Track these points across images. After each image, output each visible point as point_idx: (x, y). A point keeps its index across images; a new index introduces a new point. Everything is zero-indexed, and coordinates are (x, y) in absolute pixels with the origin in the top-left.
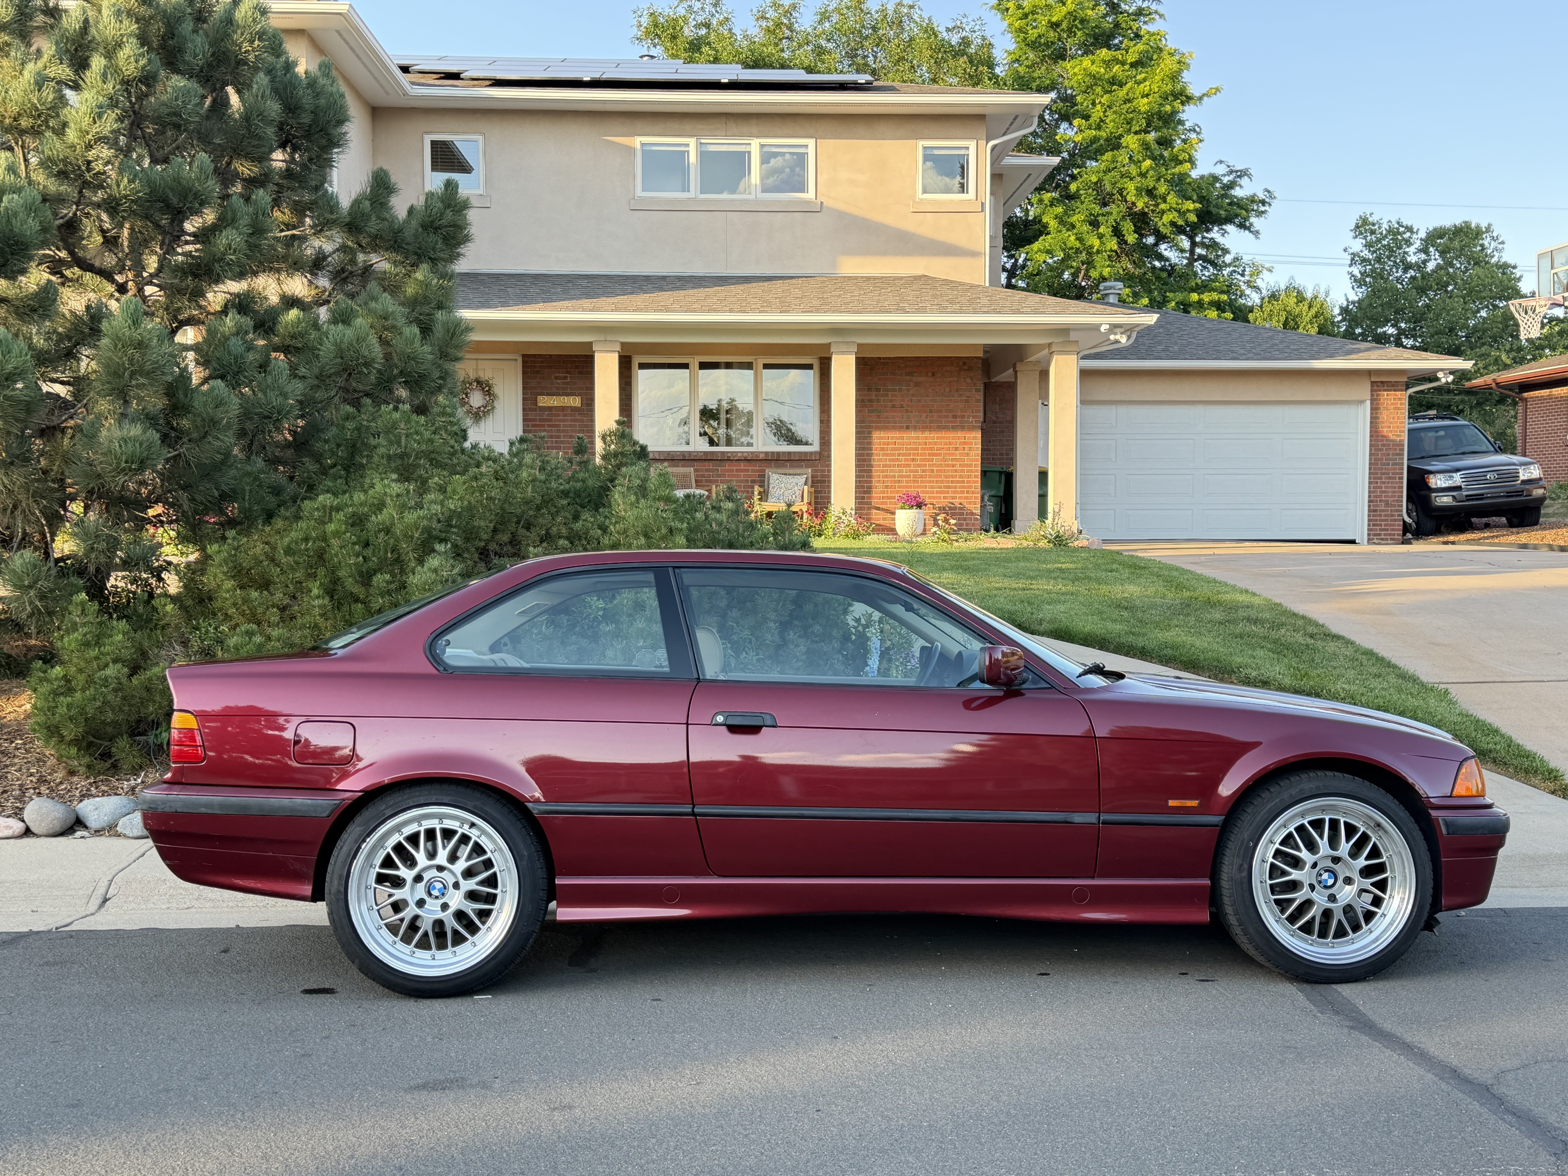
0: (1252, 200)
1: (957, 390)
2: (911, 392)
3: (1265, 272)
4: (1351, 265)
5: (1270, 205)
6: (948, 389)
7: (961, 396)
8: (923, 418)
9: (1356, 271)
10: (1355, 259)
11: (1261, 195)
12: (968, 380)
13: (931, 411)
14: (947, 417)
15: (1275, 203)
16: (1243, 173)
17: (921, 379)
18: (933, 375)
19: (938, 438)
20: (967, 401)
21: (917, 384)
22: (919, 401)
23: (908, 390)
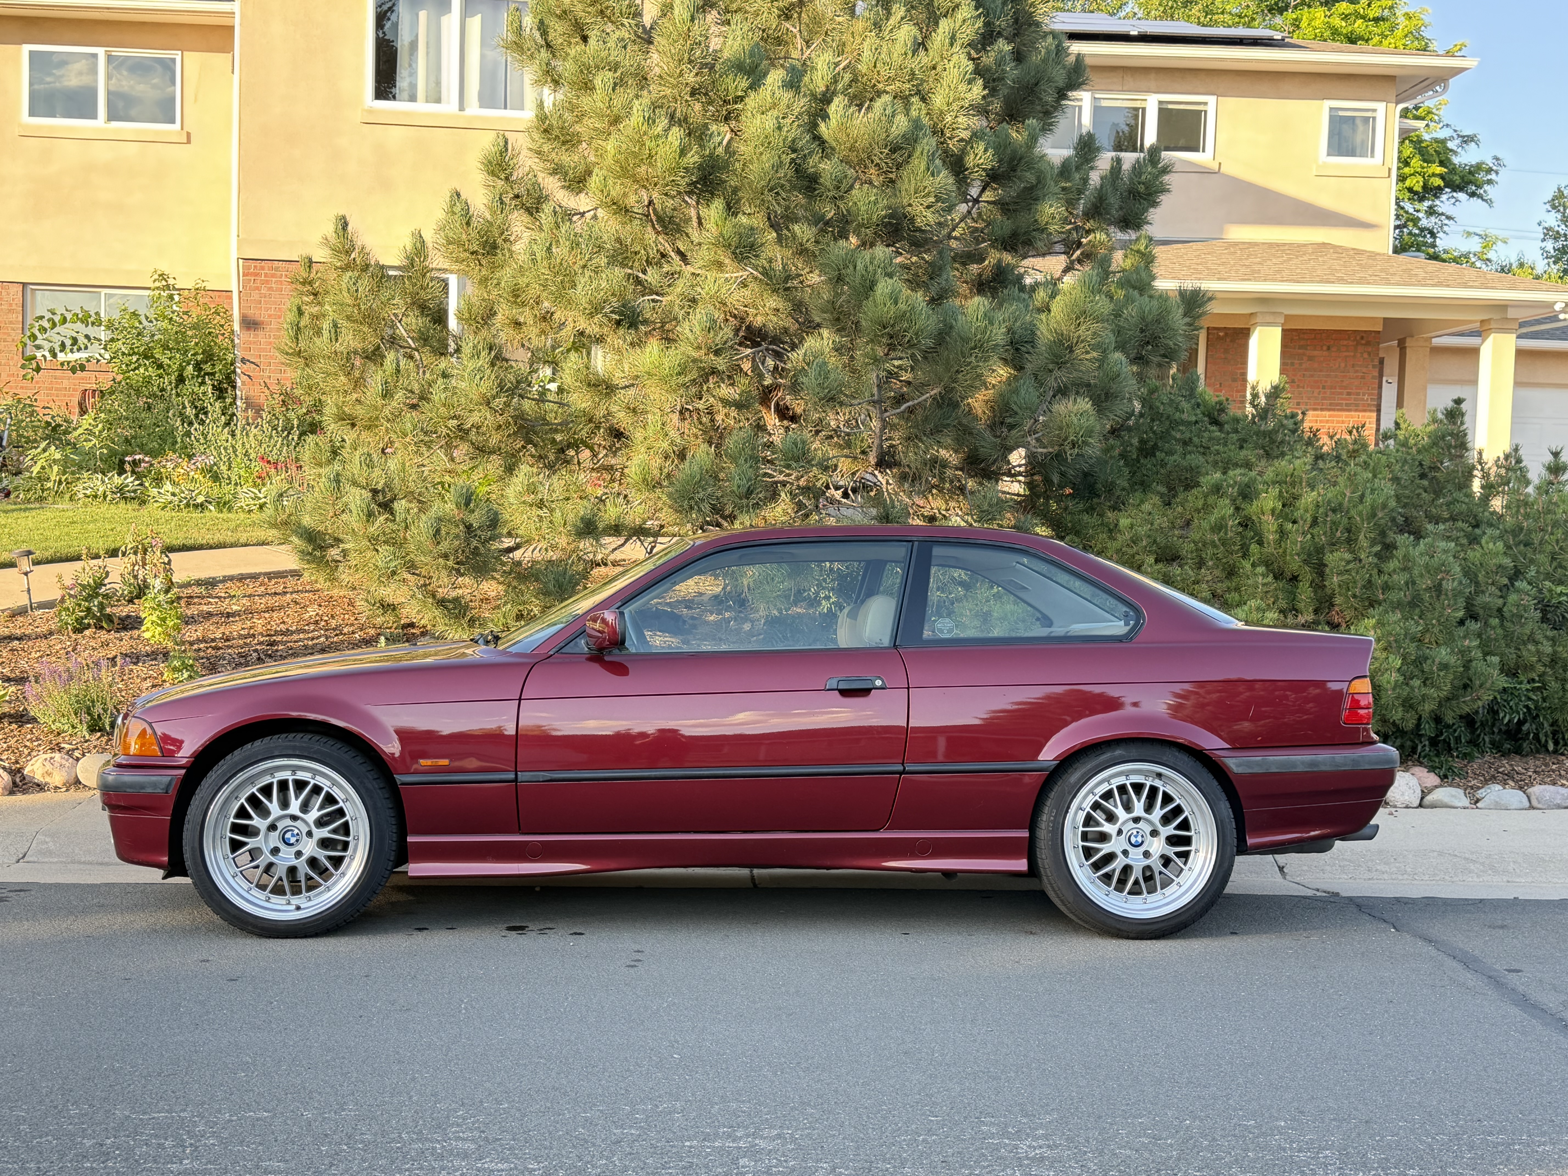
0: (1478, 167)
1: (1353, 366)
2: (1304, 366)
3: (1499, 243)
4: (1543, 240)
5: (1497, 173)
6: (1343, 365)
7: (1356, 371)
8: (1316, 394)
9: (1550, 245)
10: (1550, 233)
11: (1490, 162)
12: (1366, 355)
13: (1324, 387)
14: (1341, 394)
15: (1502, 171)
16: (1467, 140)
17: (1316, 353)
18: (1329, 348)
19: (1330, 416)
20: (1363, 378)
21: (1311, 358)
22: (1312, 376)
23: (1301, 364)
